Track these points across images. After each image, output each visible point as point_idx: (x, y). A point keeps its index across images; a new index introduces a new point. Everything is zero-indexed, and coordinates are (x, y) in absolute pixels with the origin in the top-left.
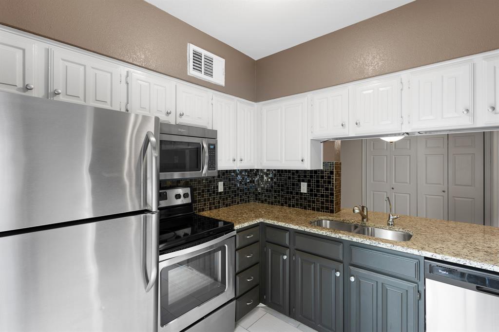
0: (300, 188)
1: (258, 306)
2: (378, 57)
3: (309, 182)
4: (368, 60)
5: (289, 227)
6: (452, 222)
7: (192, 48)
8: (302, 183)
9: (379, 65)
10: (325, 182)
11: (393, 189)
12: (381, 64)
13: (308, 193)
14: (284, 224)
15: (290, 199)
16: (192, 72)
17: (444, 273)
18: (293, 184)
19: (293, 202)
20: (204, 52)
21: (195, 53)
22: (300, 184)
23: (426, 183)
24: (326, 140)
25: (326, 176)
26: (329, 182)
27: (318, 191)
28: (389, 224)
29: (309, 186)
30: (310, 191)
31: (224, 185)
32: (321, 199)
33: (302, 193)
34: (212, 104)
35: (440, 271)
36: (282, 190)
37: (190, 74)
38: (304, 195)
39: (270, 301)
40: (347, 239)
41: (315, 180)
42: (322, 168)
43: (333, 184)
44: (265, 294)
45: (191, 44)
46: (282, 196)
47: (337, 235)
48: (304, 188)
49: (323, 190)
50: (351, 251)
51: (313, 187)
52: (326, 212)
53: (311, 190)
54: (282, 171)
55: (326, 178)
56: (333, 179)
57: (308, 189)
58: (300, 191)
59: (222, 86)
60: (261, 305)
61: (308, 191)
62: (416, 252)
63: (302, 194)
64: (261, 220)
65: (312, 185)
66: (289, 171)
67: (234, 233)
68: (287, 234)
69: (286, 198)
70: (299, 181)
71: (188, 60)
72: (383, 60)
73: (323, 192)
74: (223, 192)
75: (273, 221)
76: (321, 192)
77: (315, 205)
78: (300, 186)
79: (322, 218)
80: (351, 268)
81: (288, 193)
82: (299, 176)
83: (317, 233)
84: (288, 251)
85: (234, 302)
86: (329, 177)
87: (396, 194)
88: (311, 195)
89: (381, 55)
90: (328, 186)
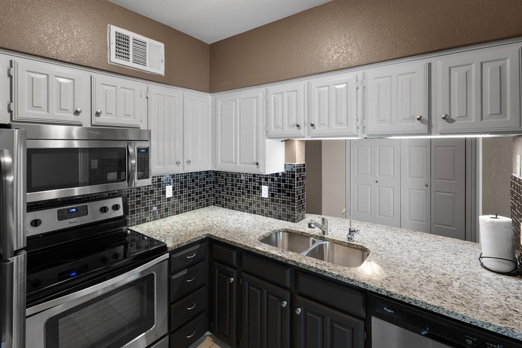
0: (261, 193)
1: (205, 334)
2: (333, 49)
3: (270, 185)
4: (323, 52)
5: (235, 244)
6: (418, 232)
7: (114, 29)
8: (263, 186)
9: (334, 58)
10: (286, 186)
11: (377, 182)
12: (336, 57)
13: (269, 198)
15: (250, 204)
16: (114, 59)
17: (390, 311)
18: (254, 188)
19: (254, 207)
20: (132, 35)
21: (119, 36)
22: (261, 187)
23: (410, 176)
25: (287, 180)
26: (291, 187)
27: (279, 196)
29: (270, 190)
30: (271, 196)
31: (173, 190)
32: (283, 206)
35: (385, 309)
37: (110, 62)
38: (265, 201)
39: (217, 330)
41: (276, 184)
42: (283, 171)
43: (294, 189)
45: (112, 26)
46: (243, 200)
48: (265, 191)
49: (285, 196)
51: (274, 191)
52: (287, 220)
53: (273, 195)
55: (287, 182)
56: (294, 183)
57: (269, 193)
58: (261, 195)
59: (160, 76)
60: (208, 333)
61: (269, 196)
63: (263, 199)
65: (274, 189)
68: (234, 253)
69: (247, 203)
70: (260, 184)
71: (108, 46)
72: (338, 53)
73: (285, 198)
74: (172, 198)
76: (283, 198)
77: (276, 213)
78: (261, 190)
80: (298, 297)
82: (260, 178)
84: (235, 273)
85: (167, 338)
86: (291, 182)
87: (380, 188)
88: (273, 200)
89: (336, 48)
90: (290, 191)
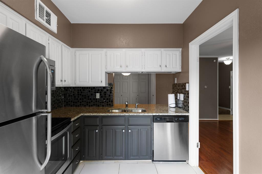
1: (80, 162)
3: (100, 93)
5: (99, 115)
7: (38, 1)
8: (97, 94)
10: (108, 92)
13: (100, 98)
14: (96, 114)
15: (90, 102)
18: (92, 95)
19: (92, 103)
20: (46, 8)
21: (40, 6)
22: (96, 94)
23: (133, 93)
24: (109, 73)
25: (109, 90)
27: (105, 97)
28: (136, 107)
29: (100, 95)
32: (107, 101)
33: (97, 99)
34: (49, 44)
36: (85, 98)
37: (37, 19)
39: (87, 157)
40: (128, 115)
41: (103, 92)
42: (107, 86)
44: (83, 155)
46: (85, 101)
47: (123, 114)
48: (98, 96)
49: (108, 96)
50: (129, 119)
52: (109, 106)
53: (102, 97)
54: (85, 87)
56: (112, 91)
57: (100, 96)
58: (96, 97)
59: (55, 34)
61: (100, 97)
62: (151, 114)
64: (82, 114)
65: (102, 94)
66: (89, 88)
67: (72, 123)
68: (98, 119)
69: (87, 102)
70: (95, 93)
73: (108, 97)
75: (89, 114)
76: (107, 97)
77: (104, 104)
78: (96, 95)
79: (110, 109)
80: (129, 126)
81: (88, 99)
82: (95, 90)
83: (114, 115)
84: (98, 127)
85: (71, 164)
87: (123, 98)
90: (110, 94)
